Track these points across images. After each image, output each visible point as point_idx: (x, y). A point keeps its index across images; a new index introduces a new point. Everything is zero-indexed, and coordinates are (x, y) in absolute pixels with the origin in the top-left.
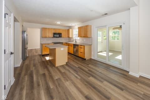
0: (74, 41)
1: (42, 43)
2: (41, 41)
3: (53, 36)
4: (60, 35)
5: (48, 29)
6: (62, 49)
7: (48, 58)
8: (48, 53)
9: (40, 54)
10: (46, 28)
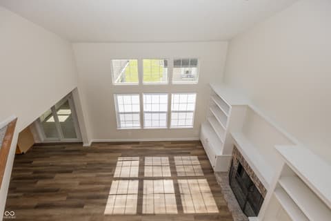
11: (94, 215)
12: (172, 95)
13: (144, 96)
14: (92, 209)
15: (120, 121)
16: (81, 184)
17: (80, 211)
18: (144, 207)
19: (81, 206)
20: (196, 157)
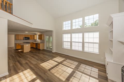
0: (37, 41)
1: (16, 43)
2: (15, 42)
3: (23, 39)
4: (28, 38)
5: (20, 35)
6: (27, 45)
7: (20, 51)
8: (20, 48)
9: (15, 49)
10: (19, 35)
11: (38, 63)
12: (85, 34)
13: (72, 34)
14: (39, 62)
15: (63, 45)
16: (43, 57)
17: (37, 61)
18: (53, 70)
19: (38, 60)
20: (97, 69)
